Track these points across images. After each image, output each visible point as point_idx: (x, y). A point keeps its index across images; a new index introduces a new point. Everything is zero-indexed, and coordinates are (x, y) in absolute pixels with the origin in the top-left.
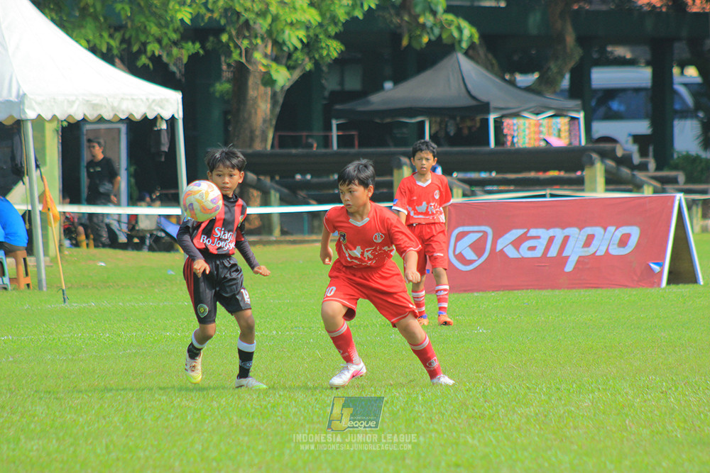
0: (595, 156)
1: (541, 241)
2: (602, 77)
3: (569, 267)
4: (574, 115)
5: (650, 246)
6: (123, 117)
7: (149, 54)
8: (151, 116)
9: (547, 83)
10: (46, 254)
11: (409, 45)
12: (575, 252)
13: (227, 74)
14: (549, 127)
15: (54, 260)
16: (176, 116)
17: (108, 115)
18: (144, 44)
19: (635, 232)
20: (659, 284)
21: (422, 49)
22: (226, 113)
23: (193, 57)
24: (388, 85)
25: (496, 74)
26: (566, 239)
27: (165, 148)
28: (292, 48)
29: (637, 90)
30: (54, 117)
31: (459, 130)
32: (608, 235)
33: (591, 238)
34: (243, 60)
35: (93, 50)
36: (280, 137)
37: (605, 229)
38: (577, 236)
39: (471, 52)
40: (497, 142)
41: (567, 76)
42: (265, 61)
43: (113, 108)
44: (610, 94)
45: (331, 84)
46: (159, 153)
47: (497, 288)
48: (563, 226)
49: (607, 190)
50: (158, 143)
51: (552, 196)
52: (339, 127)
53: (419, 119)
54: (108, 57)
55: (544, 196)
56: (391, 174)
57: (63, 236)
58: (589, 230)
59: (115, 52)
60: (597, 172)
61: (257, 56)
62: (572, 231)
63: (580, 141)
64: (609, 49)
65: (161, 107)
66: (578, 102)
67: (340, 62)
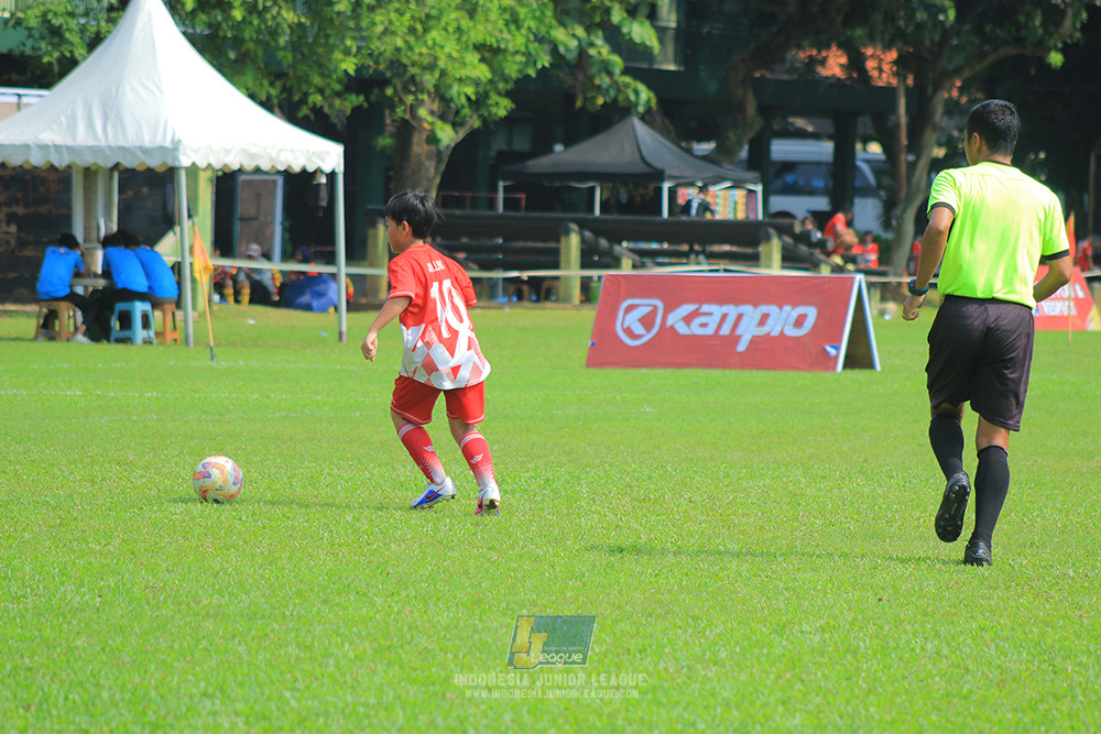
0: (772, 231)
1: (712, 318)
2: (781, 149)
3: (742, 347)
4: (752, 187)
5: (827, 328)
6: (282, 168)
7: (311, 105)
8: (310, 169)
9: (724, 153)
10: (194, 307)
11: (583, 108)
12: (748, 331)
13: (390, 127)
14: (725, 199)
15: (202, 315)
16: (336, 171)
17: (265, 166)
18: (306, 95)
19: (811, 313)
20: (834, 368)
21: (597, 111)
22: (388, 169)
23: (357, 110)
24: (559, 148)
25: (673, 142)
26: (740, 317)
27: (324, 203)
28: (459, 105)
29: (818, 164)
30: (209, 166)
31: (631, 198)
32: (784, 315)
33: (765, 317)
34: (407, 117)
35: (252, 96)
36: (443, 196)
37: (781, 307)
38: (751, 313)
39: (647, 117)
40: (671, 212)
41: (746, 147)
42: (430, 119)
43: (271, 159)
44: (789, 166)
45: (499, 144)
46: (317, 208)
47: (666, 365)
48: (737, 303)
49: (783, 267)
50: (317, 197)
51: (726, 270)
52: (506, 189)
53: (590, 184)
54: (266, 105)
55: (717, 271)
56: (557, 240)
57: (213, 290)
58: (764, 309)
59: (275, 101)
60: (774, 248)
61: (423, 112)
62: (747, 309)
63: (757, 215)
64: (791, 120)
65: (323, 161)
66: (755, 175)
67: (510, 120)
